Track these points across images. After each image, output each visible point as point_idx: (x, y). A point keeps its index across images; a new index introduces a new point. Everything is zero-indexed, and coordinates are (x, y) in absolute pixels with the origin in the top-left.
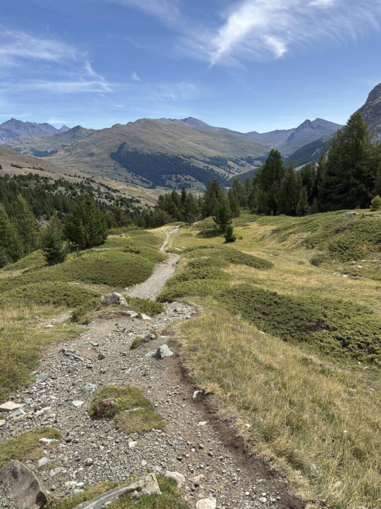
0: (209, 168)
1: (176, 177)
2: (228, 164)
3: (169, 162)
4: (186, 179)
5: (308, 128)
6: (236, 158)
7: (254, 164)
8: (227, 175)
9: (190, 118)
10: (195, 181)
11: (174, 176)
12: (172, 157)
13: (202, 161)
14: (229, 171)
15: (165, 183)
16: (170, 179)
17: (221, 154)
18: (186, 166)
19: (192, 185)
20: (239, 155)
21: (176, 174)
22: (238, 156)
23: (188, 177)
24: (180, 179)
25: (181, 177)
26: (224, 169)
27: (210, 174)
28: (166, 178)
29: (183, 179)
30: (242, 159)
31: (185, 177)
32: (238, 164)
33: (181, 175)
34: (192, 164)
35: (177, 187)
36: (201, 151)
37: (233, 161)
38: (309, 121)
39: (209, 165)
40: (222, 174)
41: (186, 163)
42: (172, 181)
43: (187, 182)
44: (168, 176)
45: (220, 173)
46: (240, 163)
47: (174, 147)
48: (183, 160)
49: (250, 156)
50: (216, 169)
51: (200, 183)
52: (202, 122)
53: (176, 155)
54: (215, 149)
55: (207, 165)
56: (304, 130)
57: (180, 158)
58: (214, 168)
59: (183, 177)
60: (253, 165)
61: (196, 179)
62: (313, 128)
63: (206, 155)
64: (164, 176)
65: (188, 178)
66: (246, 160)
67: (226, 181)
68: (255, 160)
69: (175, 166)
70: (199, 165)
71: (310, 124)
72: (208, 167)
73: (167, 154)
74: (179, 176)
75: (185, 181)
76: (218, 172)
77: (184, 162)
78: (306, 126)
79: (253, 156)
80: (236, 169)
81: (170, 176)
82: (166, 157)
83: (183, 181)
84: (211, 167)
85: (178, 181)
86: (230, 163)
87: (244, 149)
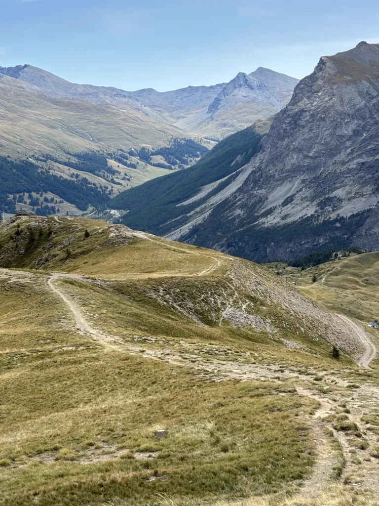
0: (80, 178)
1: (30, 197)
2: (109, 165)
3: (14, 171)
4: (46, 200)
5: (242, 88)
6: (120, 152)
7: (152, 162)
8: (110, 188)
9: (26, 66)
10: (61, 202)
11: (27, 194)
12: (18, 162)
13: (65, 164)
14: (112, 180)
15: (15, 208)
16: (21, 200)
17: (94, 147)
18: (43, 176)
19: (57, 209)
20: (126, 145)
21: (29, 191)
22: (124, 148)
23: (50, 195)
24: (37, 199)
25: (38, 196)
26: (104, 177)
27: (82, 189)
28: (14, 198)
29: (42, 199)
30: (131, 154)
31: (44, 195)
32: (125, 164)
33: (38, 193)
34: (51, 172)
35: (34, 213)
36: (61, 143)
37: (116, 160)
38: (244, 75)
39: (80, 173)
40: (101, 187)
41: (42, 172)
42: (25, 203)
43: (50, 205)
44: (18, 196)
45: (98, 185)
46: (129, 162)
47: (15, 140)
48: (37, 167)
49: (143, 149)
50: (91, 178)
51: (69, 204)
52: (50, 75)
53: (24, 158)
54: (83, 136)
55: (75, 172)
56: (236, 91)
57: (32, 164)
58: (88, 178)
59: (41, 196)
60: (151, 164)
61: (61, 197)
62: (252, 89)
63: (71, 150)
64: (11, 196)
65: (49, 198)
66: (139, 155)
67: (109, 198)
68: (153, 154)
69: (24, 177)
70: (63, 172)
71: (246, 81)
72: (77, 176)
73: (9, 156)
74: (34, 194)
75: (45, 204)
76: (94, 184)
77: (39, 171)
78: (240, 85)
79: (149, 147)
80: (123, 174)
81: (20, 196)
82: (9, 162)
83: (42, 203)
84: (83, 174)
85: (34, 203)
86: (112, 163)
87: (133, 135)
